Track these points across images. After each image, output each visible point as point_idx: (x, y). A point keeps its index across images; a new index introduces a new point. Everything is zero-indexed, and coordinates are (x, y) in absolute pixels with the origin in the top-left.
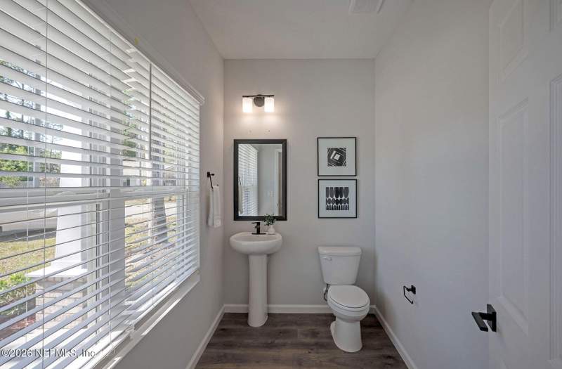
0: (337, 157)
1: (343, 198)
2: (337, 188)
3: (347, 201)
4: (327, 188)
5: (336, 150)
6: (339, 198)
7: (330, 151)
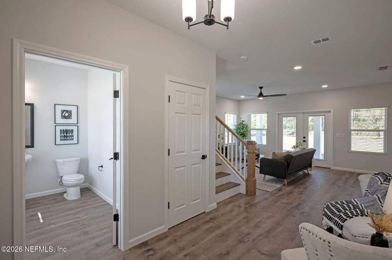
0: (67, 114)
1: (70, 135)
2: (66, 130)
3: (73, 136)
4: (61, 130)
5: (66, 111)
6: (68, 135)
7: (63, 111)
